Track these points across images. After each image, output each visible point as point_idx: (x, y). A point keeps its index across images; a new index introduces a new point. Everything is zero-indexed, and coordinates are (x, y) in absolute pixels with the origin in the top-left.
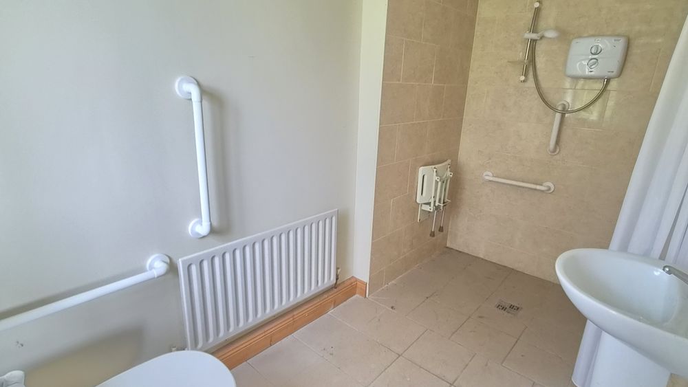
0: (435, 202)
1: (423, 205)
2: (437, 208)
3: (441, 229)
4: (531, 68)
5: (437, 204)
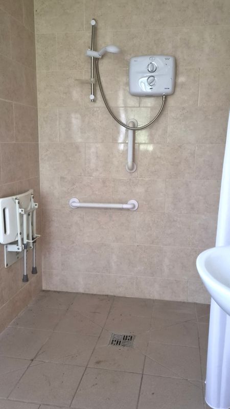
0: (22, 240)
1: (9, 246)
2: (26, 246)
3: (34, 271)
4: (98, 88)
5: (25, 241)
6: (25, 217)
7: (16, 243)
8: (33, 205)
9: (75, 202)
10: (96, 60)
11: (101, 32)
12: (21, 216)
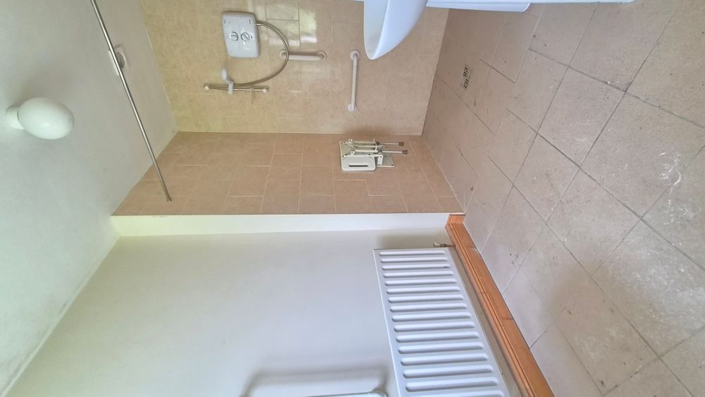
0: (375, 153)
1: (378, 163)
2: (380, 150)
3: (401, 144)
4: (257, 85)
5: (376, 151)
6: (357, 151)
7: (376, 159)
8: (350, 142)
9: (351, 107)
10: (235, 86)
11: (213, 81)
12: (356, 153)
